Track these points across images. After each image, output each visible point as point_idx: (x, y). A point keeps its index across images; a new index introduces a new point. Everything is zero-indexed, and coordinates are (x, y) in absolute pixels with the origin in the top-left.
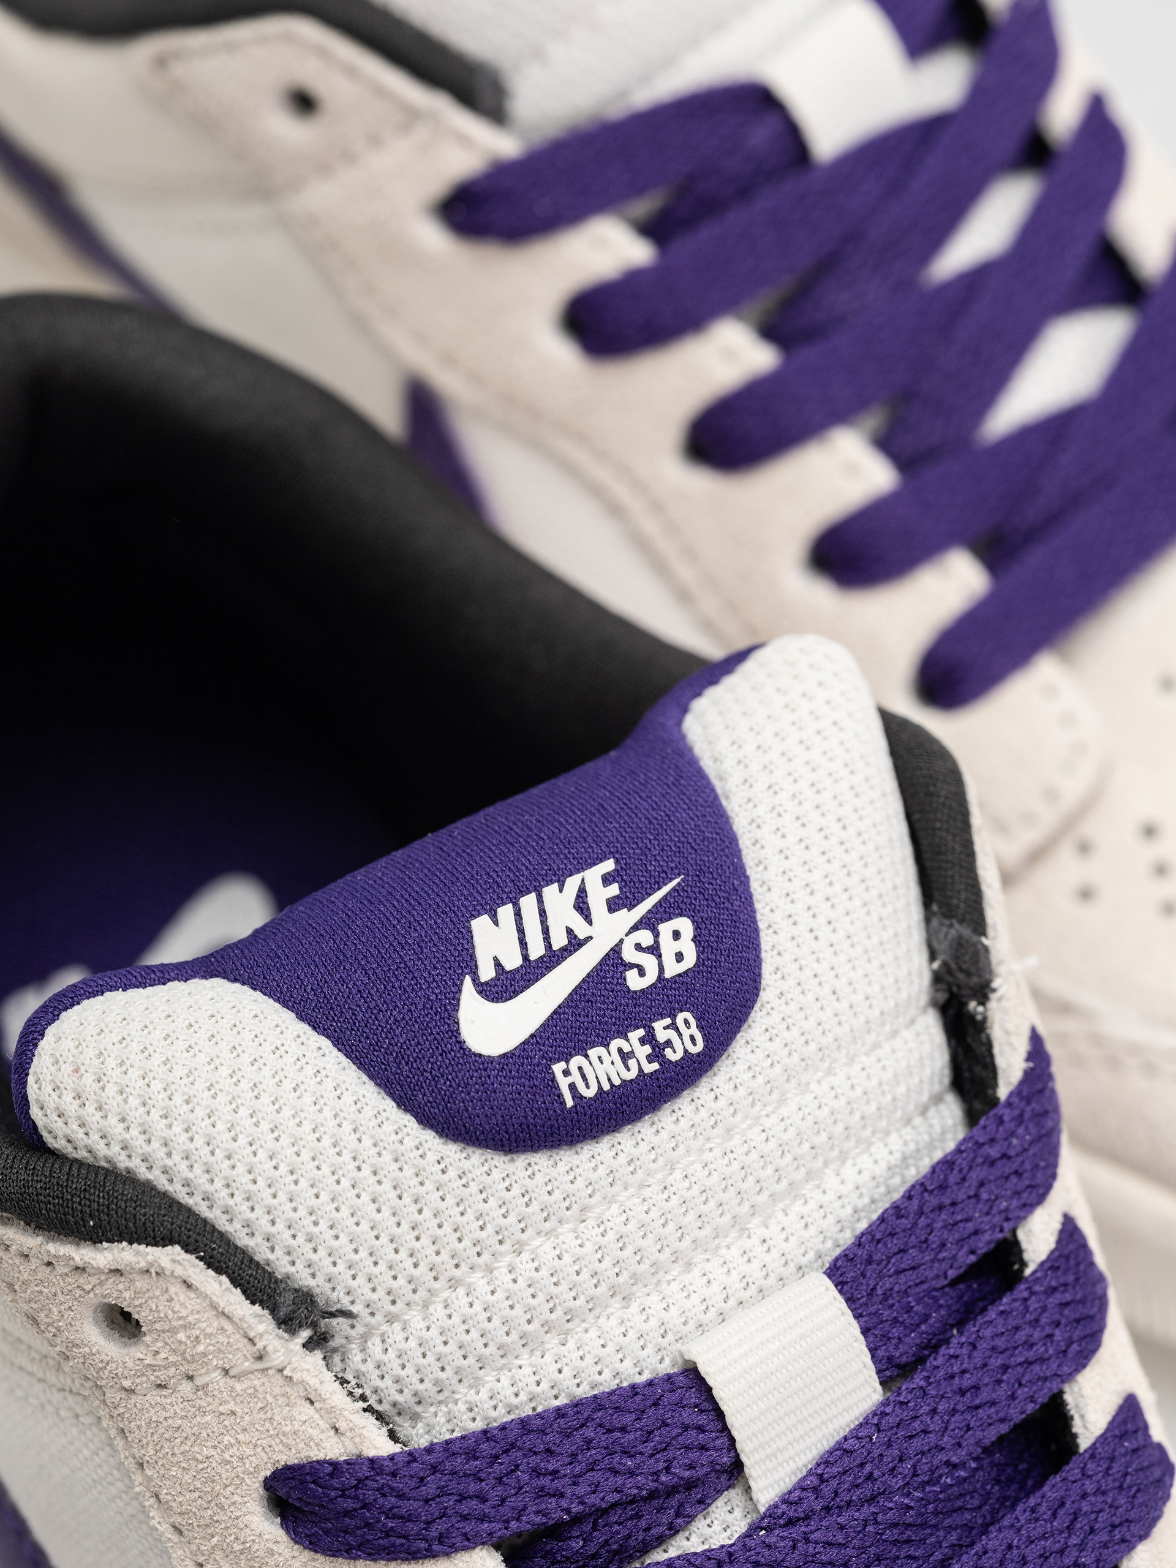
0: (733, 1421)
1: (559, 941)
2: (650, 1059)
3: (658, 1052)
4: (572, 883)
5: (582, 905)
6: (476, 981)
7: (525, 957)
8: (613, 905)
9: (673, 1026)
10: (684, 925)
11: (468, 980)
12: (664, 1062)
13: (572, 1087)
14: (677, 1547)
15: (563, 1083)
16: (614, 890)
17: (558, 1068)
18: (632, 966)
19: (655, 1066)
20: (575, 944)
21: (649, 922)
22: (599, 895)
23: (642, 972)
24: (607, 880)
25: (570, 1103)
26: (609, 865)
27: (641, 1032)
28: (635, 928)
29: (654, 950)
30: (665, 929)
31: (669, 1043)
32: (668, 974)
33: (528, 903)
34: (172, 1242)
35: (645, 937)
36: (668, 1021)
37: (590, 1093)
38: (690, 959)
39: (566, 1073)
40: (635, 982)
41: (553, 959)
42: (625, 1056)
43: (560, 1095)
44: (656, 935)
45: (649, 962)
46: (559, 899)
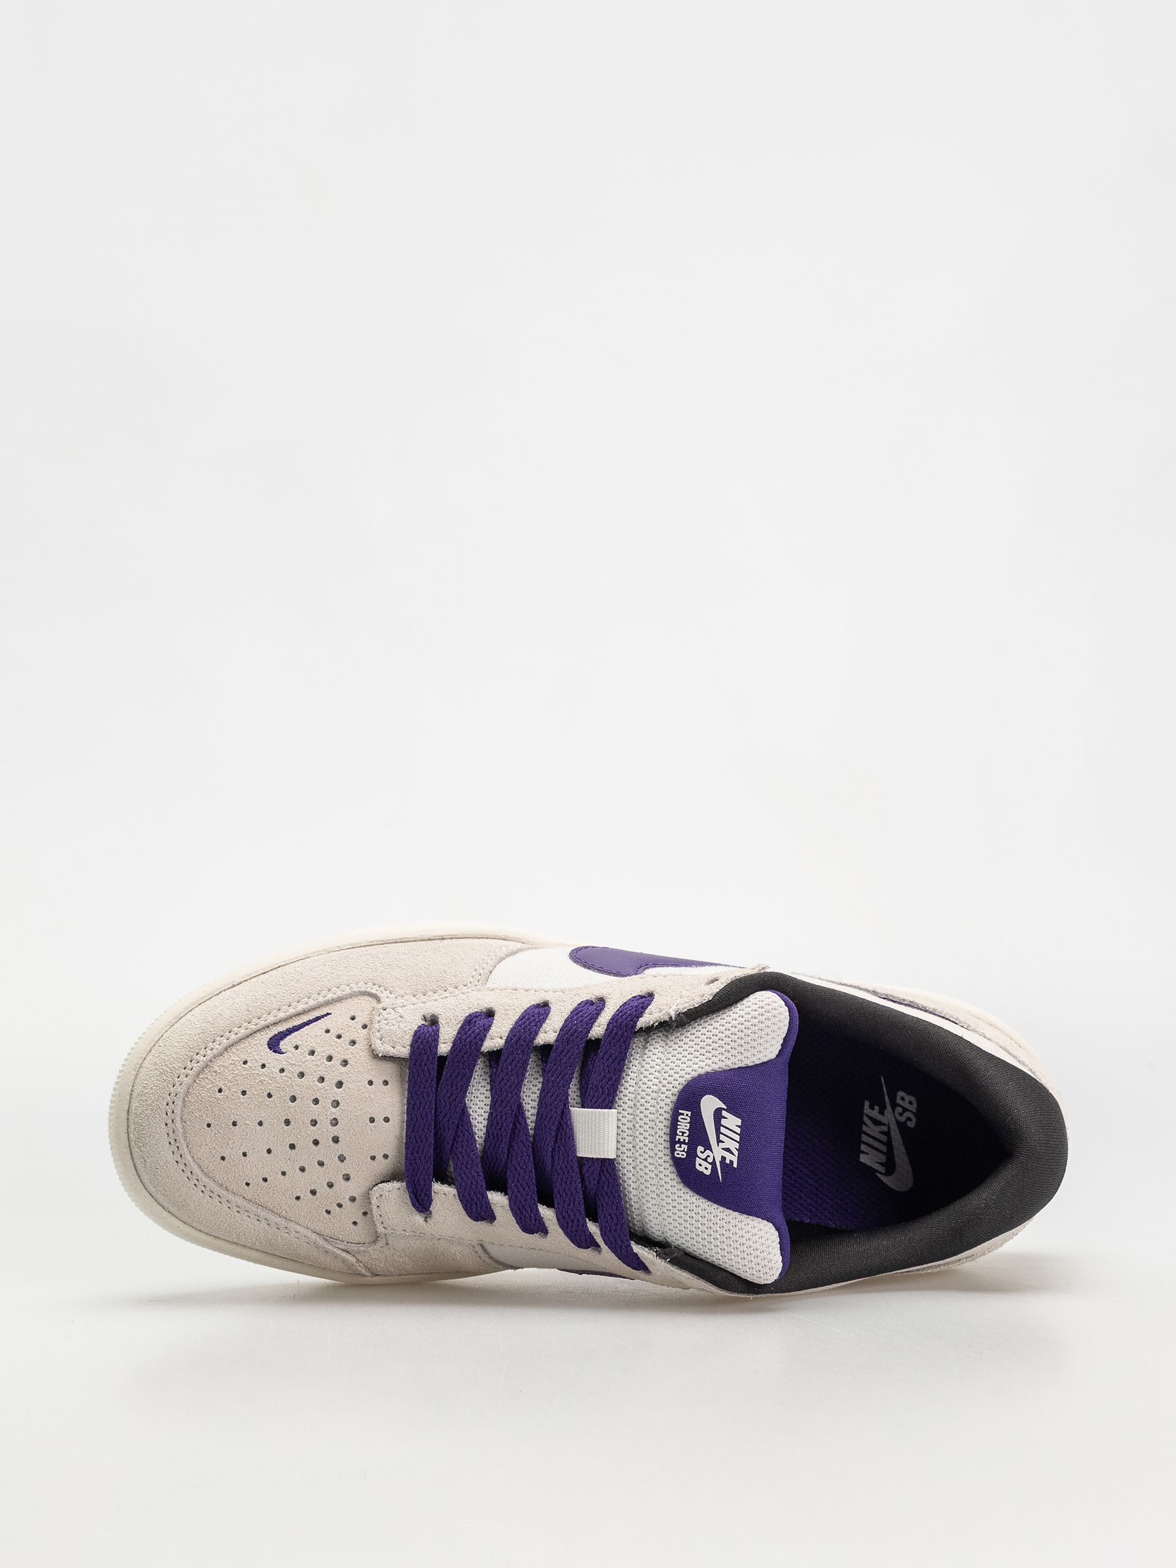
1: (722, 1137)
2: (679, 1139)
3: (679, 1142)
4: (736, 1153)
5: (728, 1150)
6: (724, 1109)
7: (723, 1126)
8: (723, 1158)
9: (684, 1151)
10: (708, 1172)
11: (726, 1108)
12: (676, 1142)
13: (683, 1114)
15: (685, 1112)
16: (728, 1162)
17: (689, 1113)
18: (705, 1151)
19: (677, 1140)
20: (719, 1141)
21: (713, 1164)
22: (729, 1157)
23: (701, 1152)
24: (731, 1161)
25: (680, 1111)
26: (735, 1165)
27: (687, 1141)
28: (714, 1159)
29: (705, 1160)
30: (710, 1167)
31: (680, 1147)
32: (697, 1159)
33: (737, 1138)
35: (710, 1160)
36: (686, 1150)
37: (680, 1118)
38: (698, 1167)
39: (687, 1115)
40: (700, 1148)
41: (718, 1133)
42: (683, 1133)
43: (683, 1110)
44: (709, 1163)
45: (703, 1156)
46: (734, 1146)
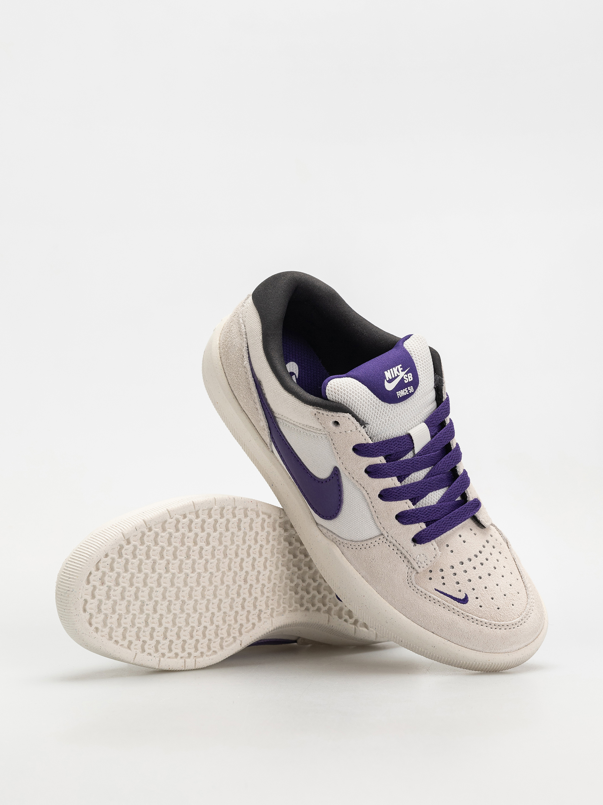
0: (414, 442)
1: (396, 375)
2: (408, 392)
4: (396, 367)
5: (398, 371)
6: (386, 380)
7: (392, 377)
8: (402, 371)
9: (410, 388)
10: (411, 374)
12: (409, 393)
13: (399, 395)
14: (404, 458)
15: (398, 395)
16: (402, 369)
17: (397, 393)
18: (405, 379)
19: (408, 393)
20: (398, 376)
21: (406, 374)
22: (400, 369)
23: (406, 380)
24: (401, 367)
25: (399, 397)
26: (401, 365)
27: (407, 389)
28: (405, 374)
29: (407, 377)
30: (408, 374)
31: (410, 390)
32: (409, 381)
33: (391, 370)
34: (348, 413)
35: (406, 375)
36: (410, 387)
37: (401, 396)
38: (412, 379)
39: (398, 393)
40: (406, 382)
41: (395, 378)
42: (405, 392)
43: (398, 396)
44: (408, 375)
46: (395, 369)
